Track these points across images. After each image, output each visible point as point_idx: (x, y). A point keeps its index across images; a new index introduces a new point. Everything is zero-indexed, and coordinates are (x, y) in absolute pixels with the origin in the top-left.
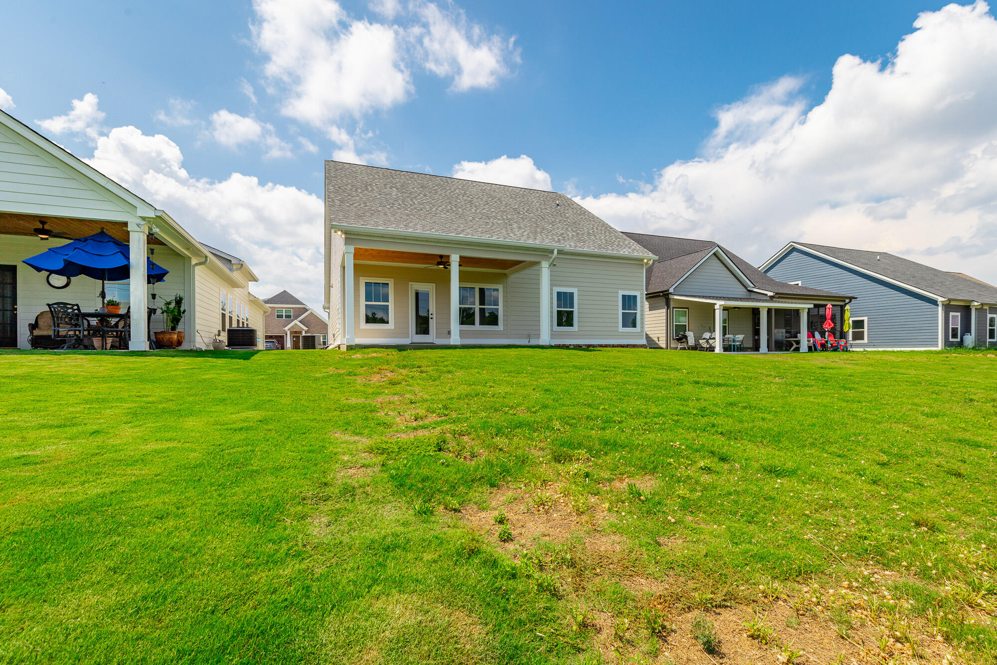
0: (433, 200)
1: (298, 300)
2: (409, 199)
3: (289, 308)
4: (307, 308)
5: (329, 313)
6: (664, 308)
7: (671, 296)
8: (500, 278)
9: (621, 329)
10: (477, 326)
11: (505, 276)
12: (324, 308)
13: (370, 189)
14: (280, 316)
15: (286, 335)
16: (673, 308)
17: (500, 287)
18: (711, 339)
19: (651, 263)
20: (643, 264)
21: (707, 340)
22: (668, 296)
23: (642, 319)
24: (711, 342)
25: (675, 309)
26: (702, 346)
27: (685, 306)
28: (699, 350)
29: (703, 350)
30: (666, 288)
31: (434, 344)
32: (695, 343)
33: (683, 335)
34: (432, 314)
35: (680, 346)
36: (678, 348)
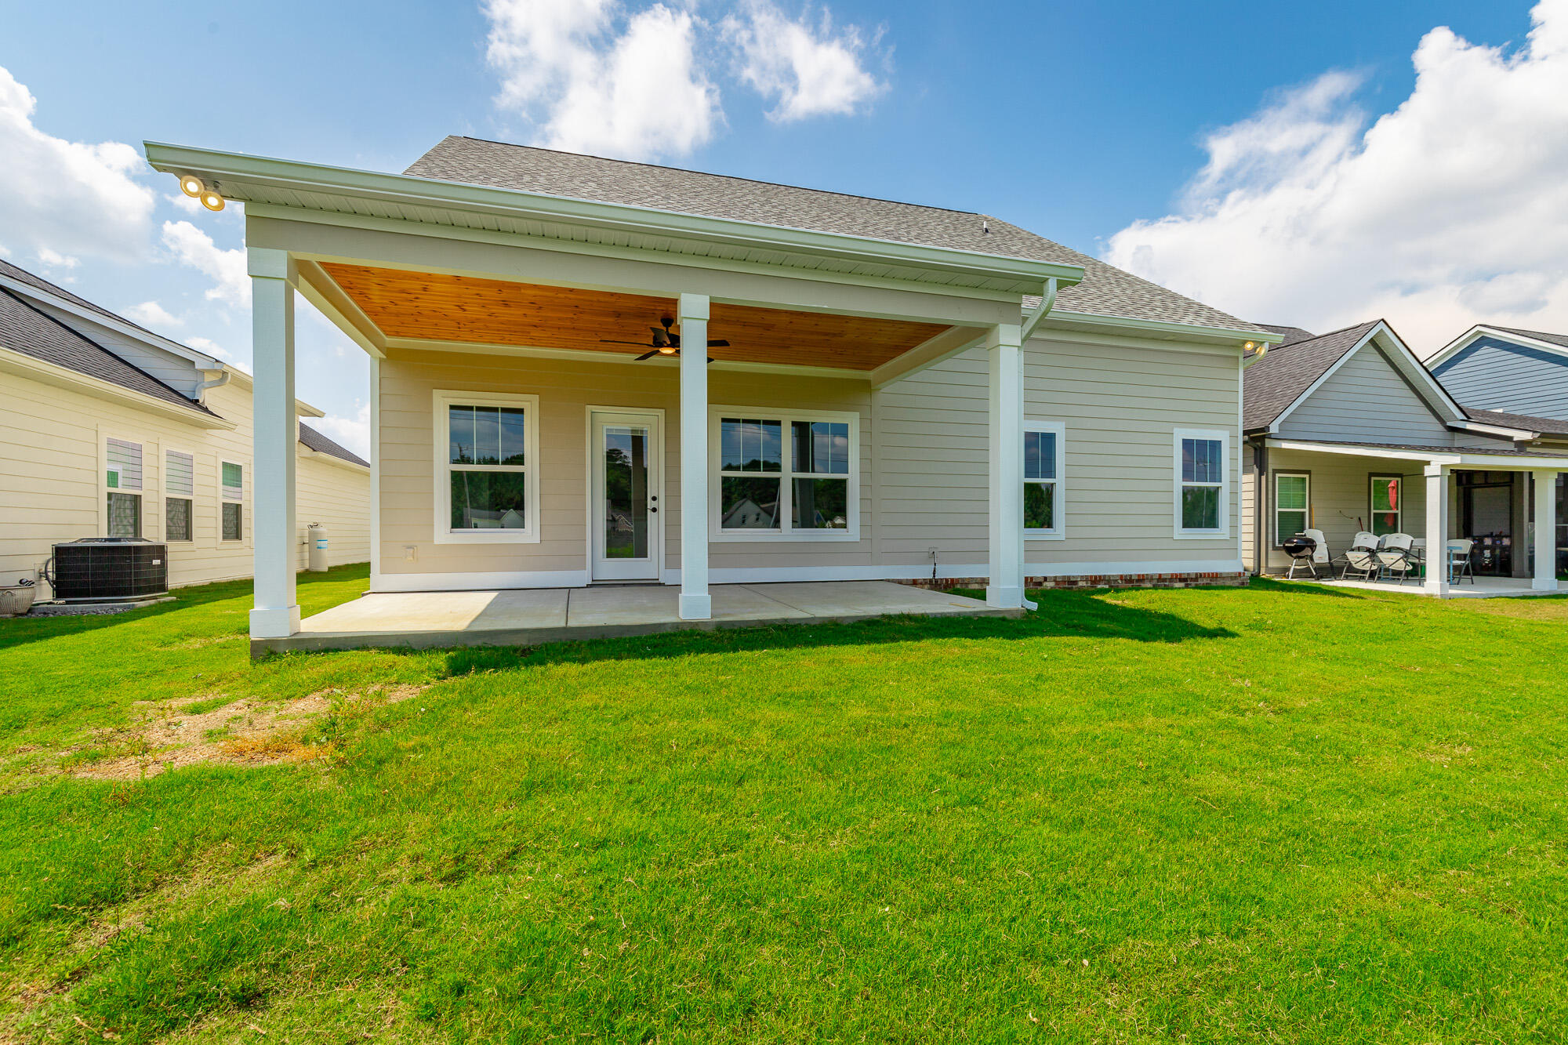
6: (1252, 472)
7: (1269, 443)
9: (1180, 532)
10: (787, 532)
11: (866, 386)
16: (1275, 471)
17: (852, 420)
18: (1383, 550)
19: (1263, 352)
20: (1238, 358)
21: (1372, 553)
22: (1263, 443)
23: (1235, 504)
24: (1387, 559)
25: (1278, 475)
26: (1356, 566)
27: (1303, 468)
28: (1347, 578)
29: (1362, 578)
30: (1257, 424)
31: (660, 584)
32: (1330, 559)
33: (1298, 538)
34: (654, 499)
35: (1294, 565)
36: (1288, 569)
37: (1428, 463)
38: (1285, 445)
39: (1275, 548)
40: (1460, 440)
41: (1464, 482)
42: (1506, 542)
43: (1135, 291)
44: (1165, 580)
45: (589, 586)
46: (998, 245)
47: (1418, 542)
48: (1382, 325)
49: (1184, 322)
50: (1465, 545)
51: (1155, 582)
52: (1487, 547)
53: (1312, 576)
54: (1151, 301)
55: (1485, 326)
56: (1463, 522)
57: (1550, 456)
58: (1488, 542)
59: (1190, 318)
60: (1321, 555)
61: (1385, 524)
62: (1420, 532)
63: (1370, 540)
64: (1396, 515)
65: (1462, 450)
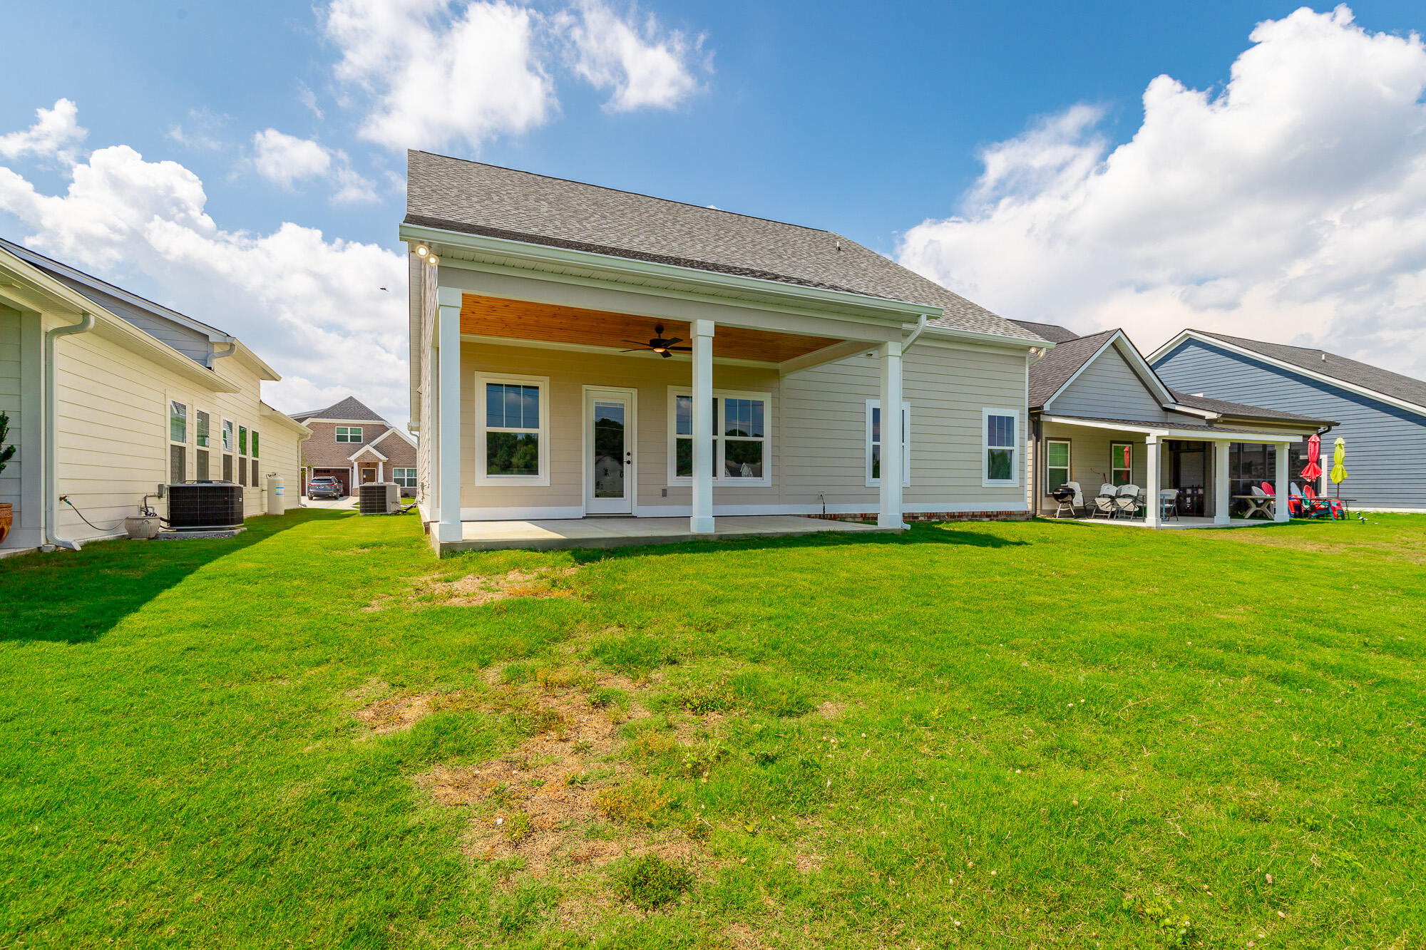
0: (620, 225)
1: (372, 413)
2: (573, 221)
3: (357, 425)
4: (387, 425)
5: (419, 438)
6: (1033, 439)
7: (1043, 418)
8: (766, 379)
9: (986, 482)
10: (722, 479)
11: (776, 374)
12: (411, 429)
13: (496, 198)
14: (341, 439)
15: (353, 468)
16: (1047, 439)
17: (766, 398)
18: (1119, 497)
19: (1042, 354)
20: (1025, 358)
21: (1113, 499)
22: (1039, 418)
23: (1022, 463)
24: (1122, 503)
25: (1049, 442)
26: (1101, 508)
27: (1067, 436)
28: (1096, 517)
29: (1105, 517)
30: (1035, 404)
31: (633, 517)
32: (1084, 503)
33: (1063, 487)
34: (629, 454)
35: (1060, 508)
36: (1056, 511)
37: (1148, 435)
38: (1054, 420)
39: (1047, 496)
40: (1172, 418)
41: (1174, 449)
42: (1201, 491)
43: (954, 305)
44: (976, 516)
45: (584, 518)
46: (851, 263)
47: (1142, 491)
48: (1119, 333)
49: (990, 332)
50: (1173, 494)
51: (970, 517)
52: (1189, 496)
53: (1072, 516)
54: (966, 314)
55: (1191, 330)
56: (1173, 476)
57: (1234, 431)
58: (1189, 491)
59: (993, 328)
60: (1078, 501)
61: (1121, 478)
62: (1143, 485)
63: (1110, 489)
64: (1129, 471)
65: (1171, 425)
